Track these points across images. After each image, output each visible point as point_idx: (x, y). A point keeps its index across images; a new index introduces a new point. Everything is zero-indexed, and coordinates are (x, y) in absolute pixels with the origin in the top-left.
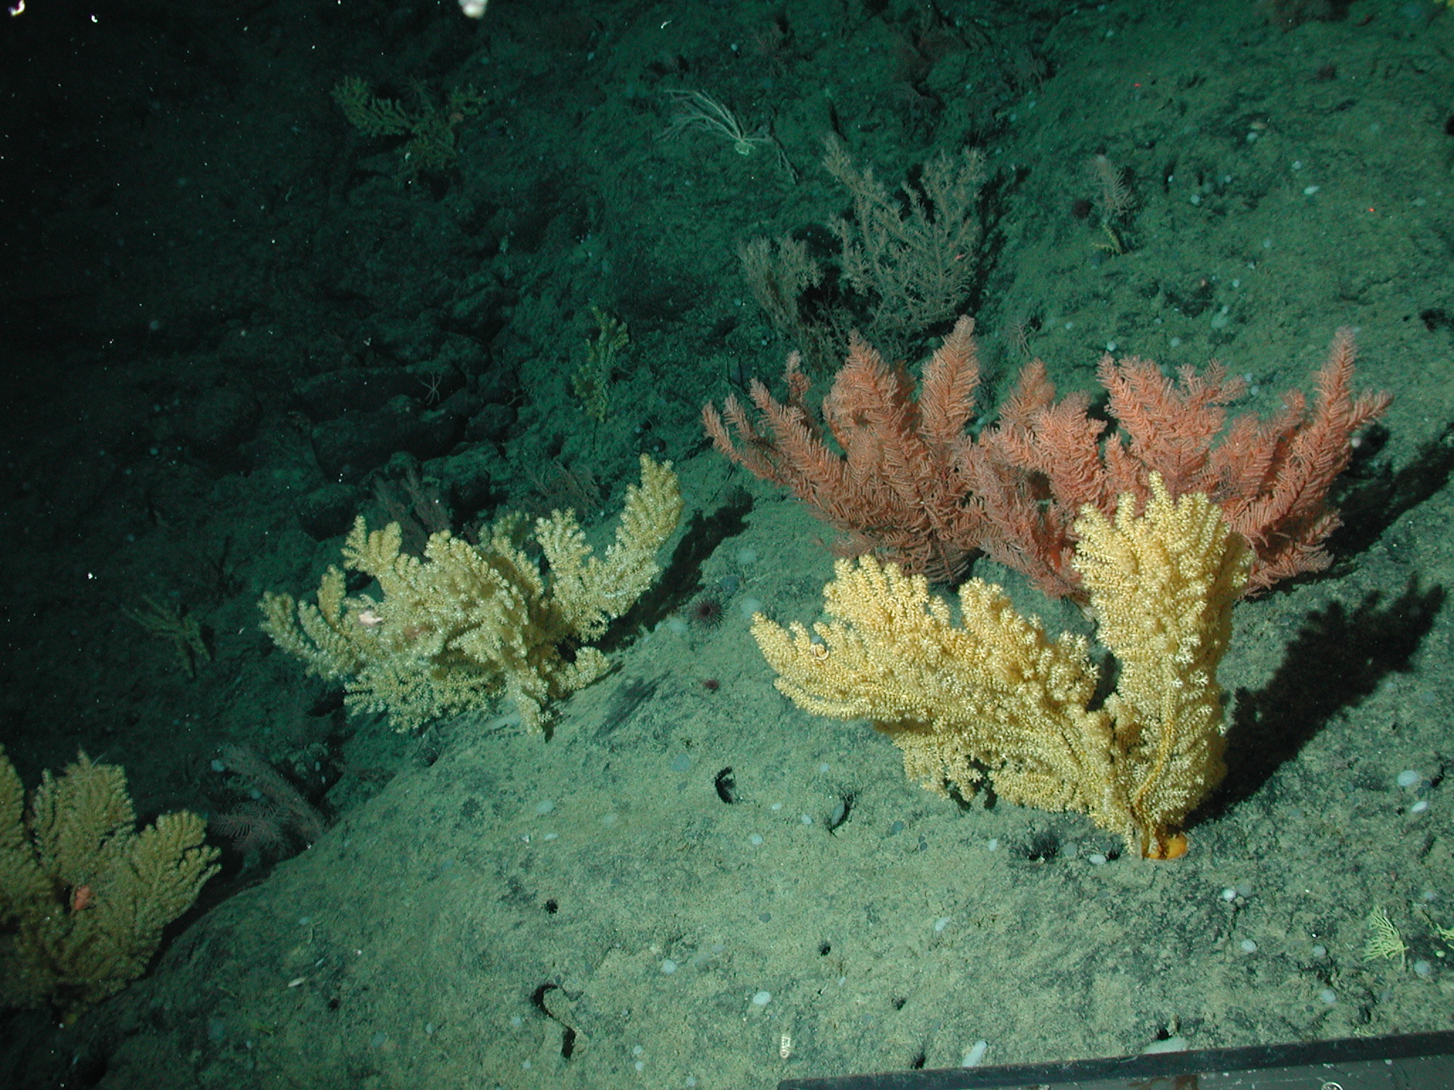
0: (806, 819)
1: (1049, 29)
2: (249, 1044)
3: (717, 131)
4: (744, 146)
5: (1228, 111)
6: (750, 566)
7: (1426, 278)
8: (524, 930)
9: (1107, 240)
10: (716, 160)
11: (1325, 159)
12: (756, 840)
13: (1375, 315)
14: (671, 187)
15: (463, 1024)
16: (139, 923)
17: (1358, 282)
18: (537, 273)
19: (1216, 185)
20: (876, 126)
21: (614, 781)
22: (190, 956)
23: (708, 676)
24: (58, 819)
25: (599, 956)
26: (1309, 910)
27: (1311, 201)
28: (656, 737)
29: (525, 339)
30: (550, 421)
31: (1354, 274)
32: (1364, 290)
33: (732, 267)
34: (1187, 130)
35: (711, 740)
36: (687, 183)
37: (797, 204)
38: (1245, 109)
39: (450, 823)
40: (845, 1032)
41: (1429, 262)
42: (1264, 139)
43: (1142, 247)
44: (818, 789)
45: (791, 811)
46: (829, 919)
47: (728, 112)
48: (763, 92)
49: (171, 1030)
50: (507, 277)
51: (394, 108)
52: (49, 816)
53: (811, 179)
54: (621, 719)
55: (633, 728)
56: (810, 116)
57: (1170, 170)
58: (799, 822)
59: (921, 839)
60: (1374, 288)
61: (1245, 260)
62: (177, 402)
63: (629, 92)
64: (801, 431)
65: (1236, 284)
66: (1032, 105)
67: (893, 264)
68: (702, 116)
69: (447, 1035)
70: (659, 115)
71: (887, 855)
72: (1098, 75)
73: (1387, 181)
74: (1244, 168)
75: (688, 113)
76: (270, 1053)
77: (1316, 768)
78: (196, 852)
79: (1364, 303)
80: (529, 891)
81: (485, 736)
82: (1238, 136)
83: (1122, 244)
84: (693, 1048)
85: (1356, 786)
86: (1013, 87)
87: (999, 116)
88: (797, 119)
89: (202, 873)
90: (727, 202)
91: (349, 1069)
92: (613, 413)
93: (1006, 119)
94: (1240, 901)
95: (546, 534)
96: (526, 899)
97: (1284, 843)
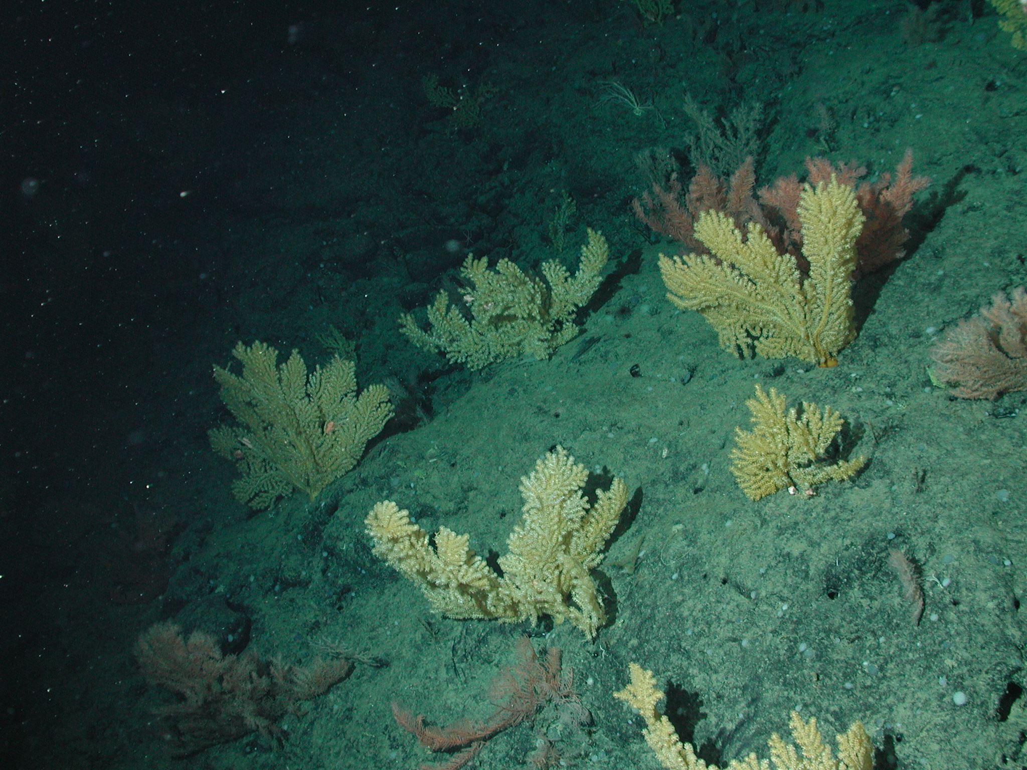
0: (673, 379)
1: (800, 52)
2: (412, 485)
3: (624, 103)
4: (638, 111)
5: (883, 83)
6: (644, 292)
7: (968, 152)
8: (545, 423)
9: (823, 146)
10: (623, 118)
11: (927, 103)
12: (650, 389)
13: (944, 169)
14: (600, 131)
15: (517, 463)
16: (357, 438)
17: (937, 156)
18: (524, 181)
19: (875, 118)
20: (708, 101)
21: (581, 376)
22: (380, 455)
23: (626, 333)
24: (322, 388)
25: (579, 432)
26: (886, 379)
27: (918, 121)
28: (602, 357)
29: (516, 215)
30: (532, 253)
31: (935, 152)
32: (940, 159)
33: (632, 170)
34: (863, 93)
35: (628, 355)
36: (608, 129)
37: (666, 139)
38: (891, 82)
39: (503, 397)
40: (690, 443)
41: (970, 145)
42: (899, 94)
43: (840, 149)
44: (678, 366)
45: (666, 376)
46: (683, 412)
47: (631, 93)
48: (649, 84)
49: (372, 485)
50: (506, 184)
51: (448, 93)
52: (318, 386)
53: (674, 126)
54: (585, 351)
55: (591, 353)
56: (673, 96)
57: (854, 113)
58: (670, 381)
59: (725, 379)
60: (944, 158)
61: (887, 150)
62: (335, 240)
63: (577, 85)
64: (675, 204)
65: (882, 161)
66: (790, 88)
67: (717, 159)
68: (617, 95)
69: (508, 470)
70: (592, 97)
71: (710, 388)
72: (823, 71)
73: (954, 111)
74: (888, 109)
75: (610, 94)
76: (423, 486)
77: (894, 333)
78: (385, 404)
79: (940, 165)
80: (547, 409)
81: (516, 367)
82: (887, 94)
83: (829, 147)
84: (623, 461)
85: (910, 337)
86: (781, 80)
87: (773, 95)
88: (666, 97)
89: (386, 415)
90: (630, 139)
91: (462, 488)
92: (566, 248)
93: (776, 96)
94: (858, 377)
95: (547, 269)
96: (545, 412)
97: (878, 360)
